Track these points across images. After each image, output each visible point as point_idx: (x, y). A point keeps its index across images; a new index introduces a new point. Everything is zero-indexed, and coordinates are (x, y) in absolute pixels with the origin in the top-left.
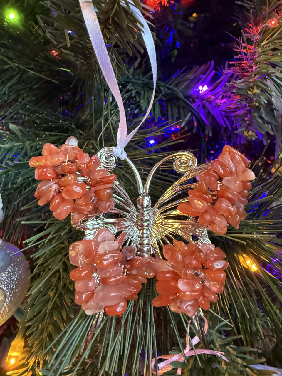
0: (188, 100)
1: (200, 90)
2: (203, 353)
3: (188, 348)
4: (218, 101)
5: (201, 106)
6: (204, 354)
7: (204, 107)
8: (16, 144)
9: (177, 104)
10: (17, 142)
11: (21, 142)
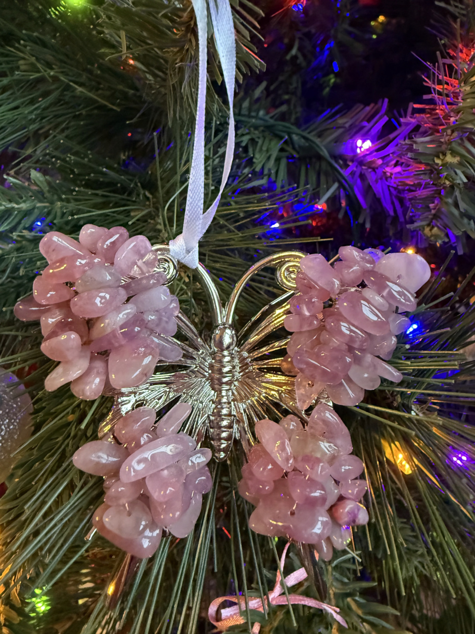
0: (337, 162)
1: (357, 147)
2: (303, 603)
3: (278, 590)
4: (388, 170)
5: (358, 174)
6: (304, 606)
7: (362, 176)
8: (39, 205)
9: (317, 167)
10: (41, 201)
11: (47, 202)
